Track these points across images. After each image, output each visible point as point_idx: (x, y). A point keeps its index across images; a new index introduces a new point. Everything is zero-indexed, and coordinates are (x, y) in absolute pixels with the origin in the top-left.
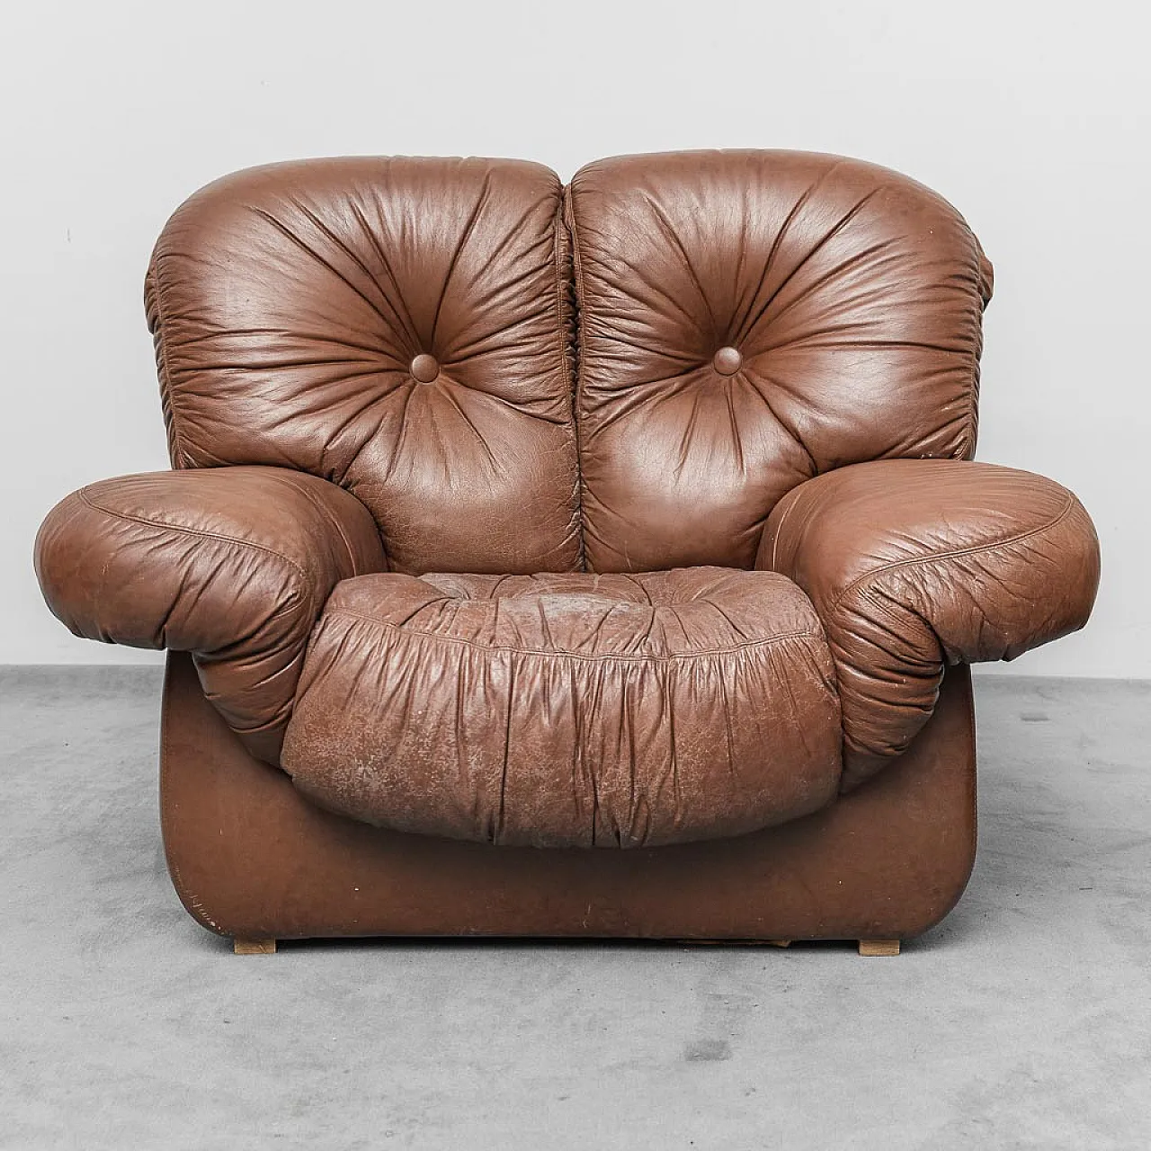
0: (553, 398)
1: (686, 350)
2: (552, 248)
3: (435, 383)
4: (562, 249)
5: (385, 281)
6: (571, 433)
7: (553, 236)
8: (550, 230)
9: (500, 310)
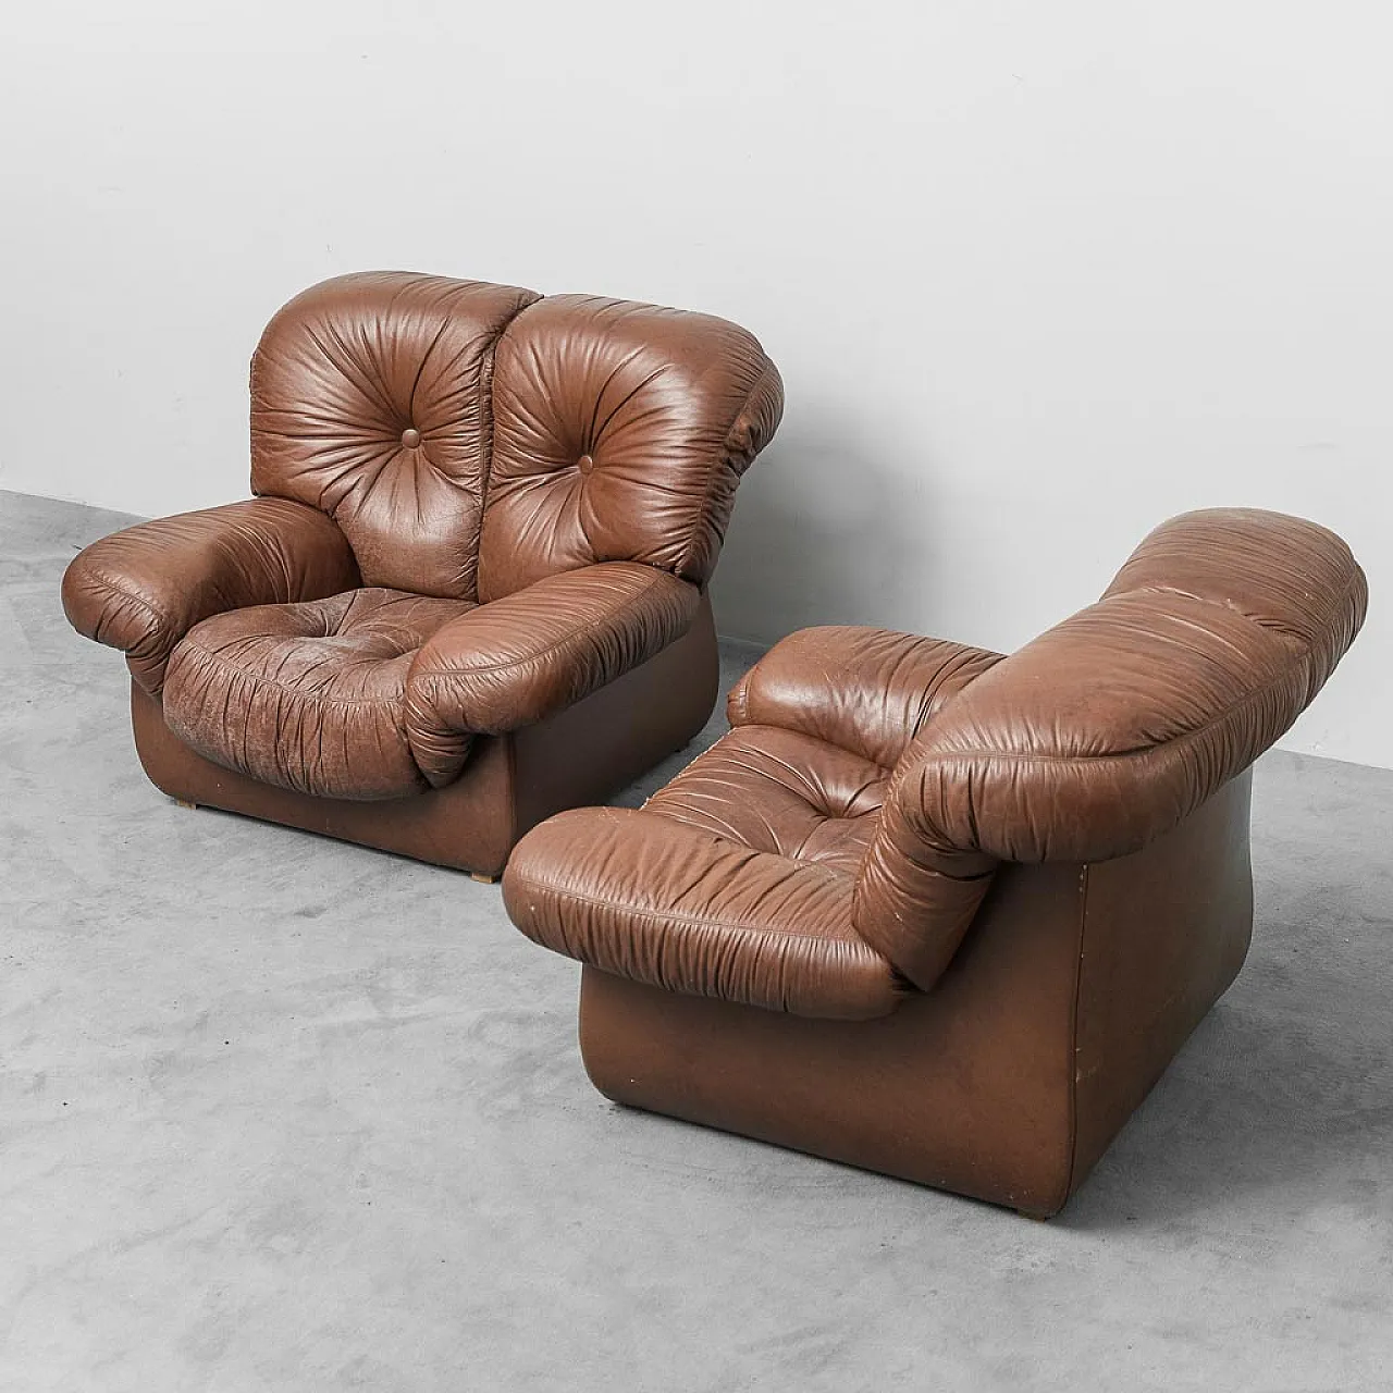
0: (472, 476)
1: (552, 456)
2: (478, 374)
3: (416, 450)
4: (486, 374)
5: (378, 382)
6: (480, 501)
7: (481, 365)
8: (478, 362)
9: (443, 412)
